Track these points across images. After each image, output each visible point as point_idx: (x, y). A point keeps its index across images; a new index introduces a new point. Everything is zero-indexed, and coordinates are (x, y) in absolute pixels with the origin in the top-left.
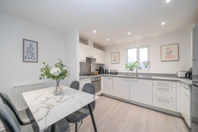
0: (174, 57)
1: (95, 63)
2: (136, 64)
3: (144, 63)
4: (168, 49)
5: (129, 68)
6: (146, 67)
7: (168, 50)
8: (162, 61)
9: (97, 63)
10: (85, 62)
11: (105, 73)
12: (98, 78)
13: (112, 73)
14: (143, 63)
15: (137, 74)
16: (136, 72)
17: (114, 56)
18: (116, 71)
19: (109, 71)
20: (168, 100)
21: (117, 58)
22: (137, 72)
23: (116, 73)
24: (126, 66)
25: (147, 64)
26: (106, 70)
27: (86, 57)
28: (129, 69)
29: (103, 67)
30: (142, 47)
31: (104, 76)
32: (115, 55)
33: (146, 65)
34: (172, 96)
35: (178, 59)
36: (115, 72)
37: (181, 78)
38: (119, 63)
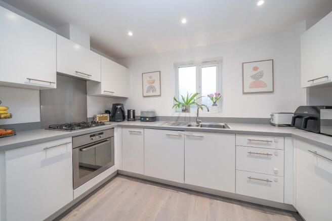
0: (265, 86)
1: (96, 93)
2: (195, 98)
3: (210, 96)
4: (255, 69)
5: (181, 105)
6: (215, 104)
7: (256, 72)
8: (244, 93)
9: (102, 93)
10: (54, 86)
11: (126, 118)
12: (102, 133)
13: (143, 119)
14: (208, 96)
15: (198, 120)
16: (196, 116)
17: (149, 79)
18: (153, 112)
19: (138, 114)
20: (270, 180)
21: (156, 85)
22: (199, 116)
23: (154, 119)
24: (176, 103)
25: (217, 99)
26: (129, 111)
27: (58, 74)
28: (180, 109)
29: (122, 105)
30: (206, 63)
31: (122, 127)
32: (150, 77)
33: (214, 101)
34: (275, 169)
35: (272, 90)
36: (151, 115)
37: (280, 126)
38: (160, 96)
